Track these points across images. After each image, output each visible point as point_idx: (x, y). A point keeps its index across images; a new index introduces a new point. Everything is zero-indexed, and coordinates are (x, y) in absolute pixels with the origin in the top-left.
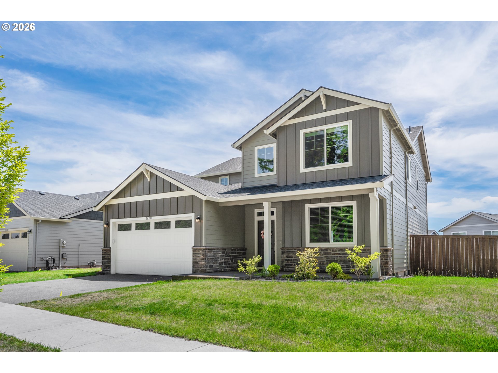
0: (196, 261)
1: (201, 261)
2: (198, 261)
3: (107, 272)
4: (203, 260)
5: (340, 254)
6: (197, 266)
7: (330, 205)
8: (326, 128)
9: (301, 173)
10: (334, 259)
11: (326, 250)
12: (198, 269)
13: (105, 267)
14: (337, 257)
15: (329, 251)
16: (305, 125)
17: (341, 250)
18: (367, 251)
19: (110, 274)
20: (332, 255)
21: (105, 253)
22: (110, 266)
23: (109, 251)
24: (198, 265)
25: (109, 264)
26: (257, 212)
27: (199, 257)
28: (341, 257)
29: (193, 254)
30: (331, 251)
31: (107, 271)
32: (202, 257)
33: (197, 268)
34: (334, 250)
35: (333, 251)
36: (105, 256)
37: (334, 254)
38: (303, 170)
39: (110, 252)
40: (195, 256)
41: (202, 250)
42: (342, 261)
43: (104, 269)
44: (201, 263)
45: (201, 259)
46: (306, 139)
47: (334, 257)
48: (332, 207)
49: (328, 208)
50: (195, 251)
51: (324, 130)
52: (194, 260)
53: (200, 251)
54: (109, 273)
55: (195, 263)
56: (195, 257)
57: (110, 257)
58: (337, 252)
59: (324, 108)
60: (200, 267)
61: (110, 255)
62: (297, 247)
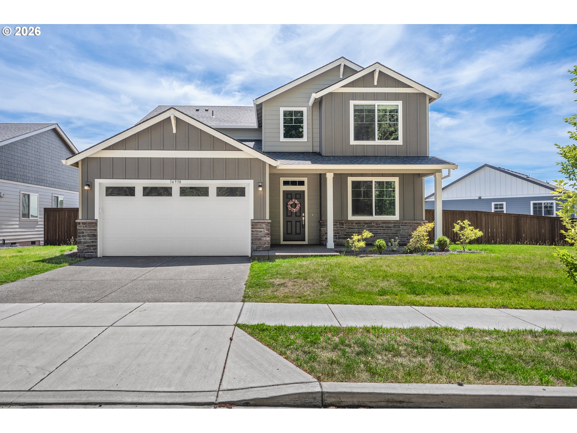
0: (257, 237)
1: (265, 237)
2: (261, 237)
3: (92, 255)
4: (267, 236)
5: (383, 227)
6: (258, 243)
7: (374, 179)
8: (378, 104)
9: (351, 145)
10: (378, 232)
11: (370, 223)
12: (260, 247)
13: (86, 248)
14: (381, 230)
15: (373, 224)
16: (355, 96)
17: (384, 223)
18: (408, 224)
19: (97, 257)
20: (376, 227)
21: (84, 227)
22: (96, 246)
23: (93, 225)
24: (260, 241)
25: (96, 243)
26: (283, 180)
27: (261, 232)
28: (385, 230)
29: (252, 228)
30: (375, 224)
31: (91, 253)
32: (266, 232)
33: (258, 244)
34: (378, 223)
35: (376, 224)
36: (84, 231)
37: (378, 227)
38: (353, 142)
39: (97, 225)
40: (256, 231)
41: (266, 224)
42: (385, 234)
43: (84, 250)
44: (264, 239)
45: (265, 234)
46: (355, 111)
47: (378, 229)
48: (375, 182)
49: (372, 182)
50: (254, 225)
51: (375, 105)
52: (253, 236)
53: (264, 225)
54: (94, 256)
55: (254, 240)
56: (255, 233)
57: (97, 233)
58: (381, 225)
59: (376, 83)
60: (264, 243)
61: (96, 230)
62: (339, 220)
